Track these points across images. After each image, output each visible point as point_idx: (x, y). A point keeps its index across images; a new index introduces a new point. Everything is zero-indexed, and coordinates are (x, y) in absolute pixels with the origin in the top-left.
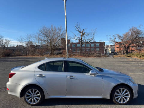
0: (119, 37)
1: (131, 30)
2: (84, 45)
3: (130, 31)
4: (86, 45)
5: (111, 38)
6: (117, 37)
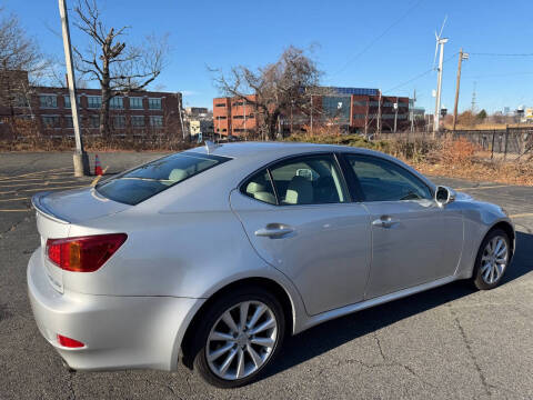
0: (250, 78)
1: (285, 56)
2: (121, 103)
3: (283, 61)
4: (126, 101)
5: (223, 81)
6: (243, 79)
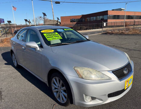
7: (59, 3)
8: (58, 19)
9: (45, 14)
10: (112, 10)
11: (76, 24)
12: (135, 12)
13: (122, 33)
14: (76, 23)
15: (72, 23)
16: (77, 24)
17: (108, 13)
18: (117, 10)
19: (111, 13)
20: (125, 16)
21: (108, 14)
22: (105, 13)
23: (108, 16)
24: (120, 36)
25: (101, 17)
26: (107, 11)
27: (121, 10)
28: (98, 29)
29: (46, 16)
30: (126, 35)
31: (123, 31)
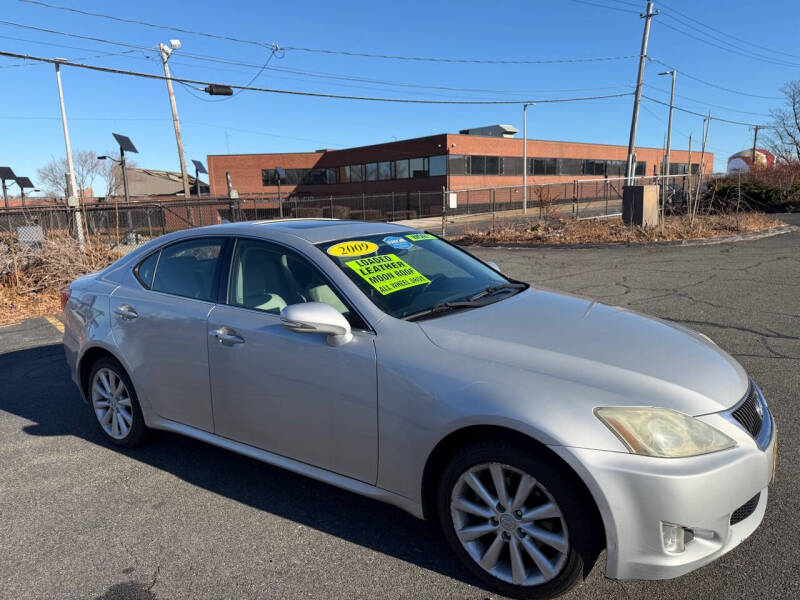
7: (230, 94)
8: (199, 167)
9: (126, 144)
10: (463, 132)
11: (292, 195)
12: (561, 144)
13: (537, 238)
14: (291, 188)
15: (273, 189)
16: (297, 193)
17: (449, 146)
18: (483, 132)
19: (458, 148)
20: (522, 159)
21: (446, 152)
22: (435, 145)
23: (451, 157)
24: (534, 254)
25: (417, 164)
26: (443, 138)
27: (498, 132)
28: (408, 219)
29: (134, 150)
30: (556, 247)
31: (540, 233)
